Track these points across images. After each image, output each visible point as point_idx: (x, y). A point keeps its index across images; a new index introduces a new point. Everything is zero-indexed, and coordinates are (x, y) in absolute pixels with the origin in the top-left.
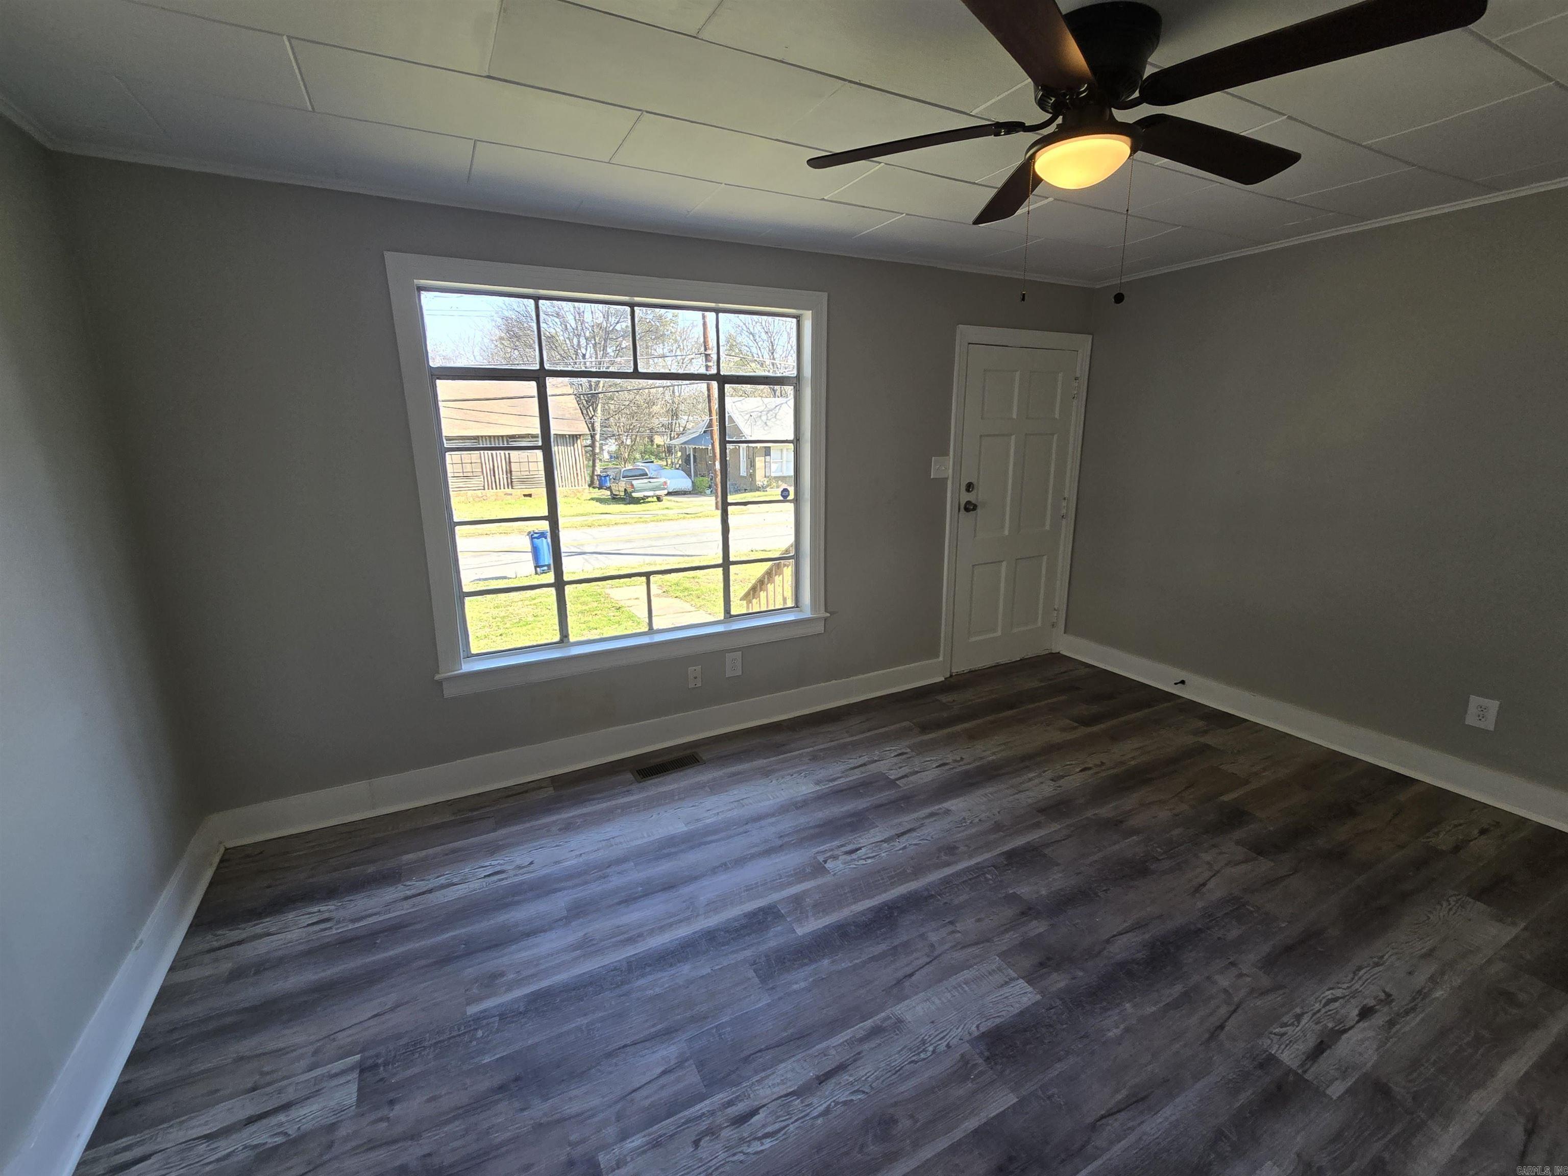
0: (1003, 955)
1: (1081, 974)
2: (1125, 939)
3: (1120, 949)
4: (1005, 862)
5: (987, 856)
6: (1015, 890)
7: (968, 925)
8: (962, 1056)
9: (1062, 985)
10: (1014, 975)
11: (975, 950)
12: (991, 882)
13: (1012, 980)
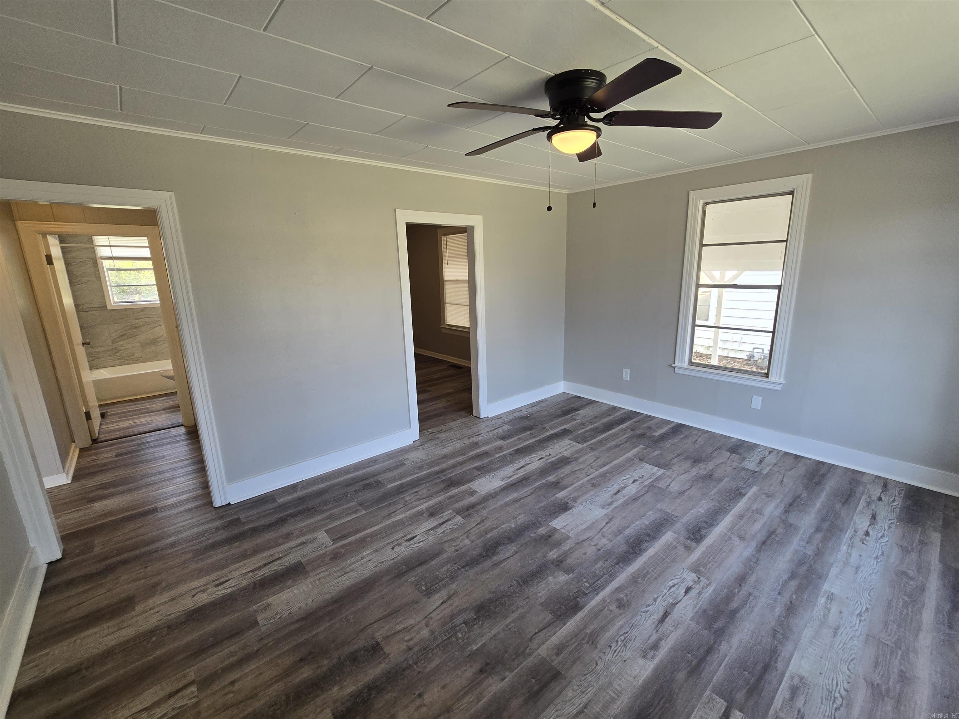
0: (568, 538)
1: (532, 535)
2: (508, 555)
3: (512, 548)
4: (578, 599)
5: (593, 603)
6: (568, 576)
7: (590, 551)
8: (576, 503)
9: (540, 530)
10: (562, 530)
11: (582, 538)
12: (584, 580)
13: (563, 528)
